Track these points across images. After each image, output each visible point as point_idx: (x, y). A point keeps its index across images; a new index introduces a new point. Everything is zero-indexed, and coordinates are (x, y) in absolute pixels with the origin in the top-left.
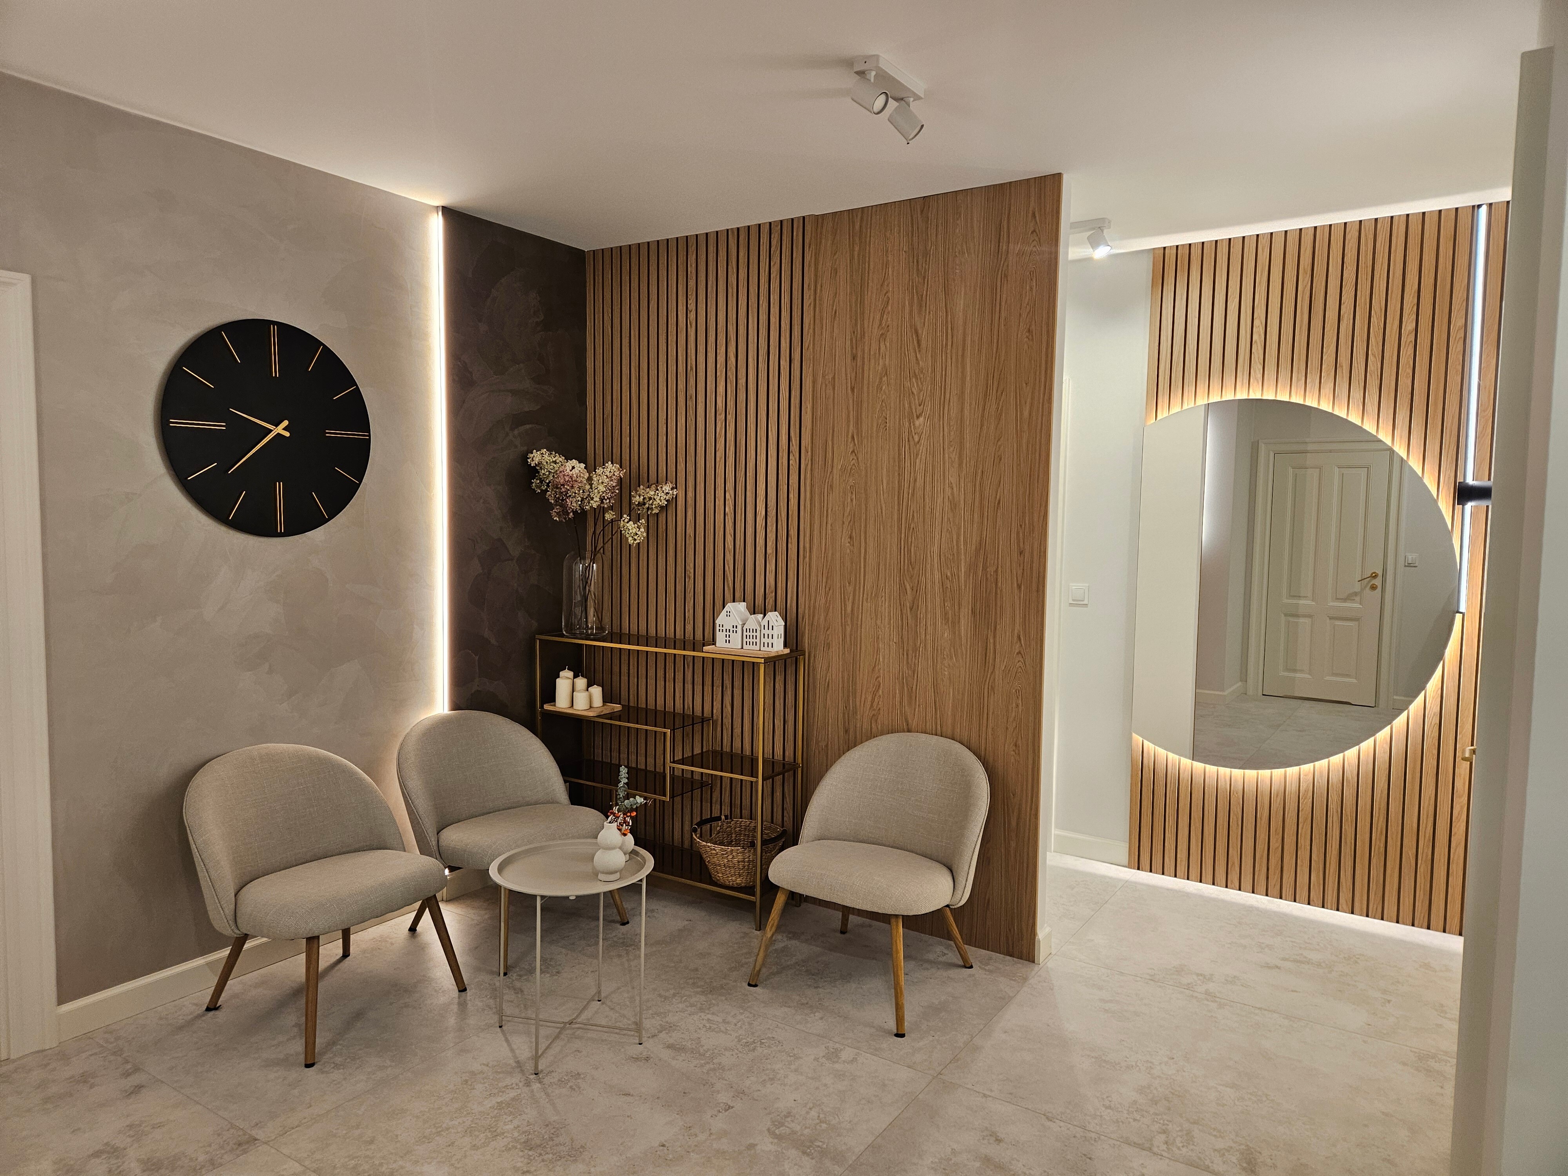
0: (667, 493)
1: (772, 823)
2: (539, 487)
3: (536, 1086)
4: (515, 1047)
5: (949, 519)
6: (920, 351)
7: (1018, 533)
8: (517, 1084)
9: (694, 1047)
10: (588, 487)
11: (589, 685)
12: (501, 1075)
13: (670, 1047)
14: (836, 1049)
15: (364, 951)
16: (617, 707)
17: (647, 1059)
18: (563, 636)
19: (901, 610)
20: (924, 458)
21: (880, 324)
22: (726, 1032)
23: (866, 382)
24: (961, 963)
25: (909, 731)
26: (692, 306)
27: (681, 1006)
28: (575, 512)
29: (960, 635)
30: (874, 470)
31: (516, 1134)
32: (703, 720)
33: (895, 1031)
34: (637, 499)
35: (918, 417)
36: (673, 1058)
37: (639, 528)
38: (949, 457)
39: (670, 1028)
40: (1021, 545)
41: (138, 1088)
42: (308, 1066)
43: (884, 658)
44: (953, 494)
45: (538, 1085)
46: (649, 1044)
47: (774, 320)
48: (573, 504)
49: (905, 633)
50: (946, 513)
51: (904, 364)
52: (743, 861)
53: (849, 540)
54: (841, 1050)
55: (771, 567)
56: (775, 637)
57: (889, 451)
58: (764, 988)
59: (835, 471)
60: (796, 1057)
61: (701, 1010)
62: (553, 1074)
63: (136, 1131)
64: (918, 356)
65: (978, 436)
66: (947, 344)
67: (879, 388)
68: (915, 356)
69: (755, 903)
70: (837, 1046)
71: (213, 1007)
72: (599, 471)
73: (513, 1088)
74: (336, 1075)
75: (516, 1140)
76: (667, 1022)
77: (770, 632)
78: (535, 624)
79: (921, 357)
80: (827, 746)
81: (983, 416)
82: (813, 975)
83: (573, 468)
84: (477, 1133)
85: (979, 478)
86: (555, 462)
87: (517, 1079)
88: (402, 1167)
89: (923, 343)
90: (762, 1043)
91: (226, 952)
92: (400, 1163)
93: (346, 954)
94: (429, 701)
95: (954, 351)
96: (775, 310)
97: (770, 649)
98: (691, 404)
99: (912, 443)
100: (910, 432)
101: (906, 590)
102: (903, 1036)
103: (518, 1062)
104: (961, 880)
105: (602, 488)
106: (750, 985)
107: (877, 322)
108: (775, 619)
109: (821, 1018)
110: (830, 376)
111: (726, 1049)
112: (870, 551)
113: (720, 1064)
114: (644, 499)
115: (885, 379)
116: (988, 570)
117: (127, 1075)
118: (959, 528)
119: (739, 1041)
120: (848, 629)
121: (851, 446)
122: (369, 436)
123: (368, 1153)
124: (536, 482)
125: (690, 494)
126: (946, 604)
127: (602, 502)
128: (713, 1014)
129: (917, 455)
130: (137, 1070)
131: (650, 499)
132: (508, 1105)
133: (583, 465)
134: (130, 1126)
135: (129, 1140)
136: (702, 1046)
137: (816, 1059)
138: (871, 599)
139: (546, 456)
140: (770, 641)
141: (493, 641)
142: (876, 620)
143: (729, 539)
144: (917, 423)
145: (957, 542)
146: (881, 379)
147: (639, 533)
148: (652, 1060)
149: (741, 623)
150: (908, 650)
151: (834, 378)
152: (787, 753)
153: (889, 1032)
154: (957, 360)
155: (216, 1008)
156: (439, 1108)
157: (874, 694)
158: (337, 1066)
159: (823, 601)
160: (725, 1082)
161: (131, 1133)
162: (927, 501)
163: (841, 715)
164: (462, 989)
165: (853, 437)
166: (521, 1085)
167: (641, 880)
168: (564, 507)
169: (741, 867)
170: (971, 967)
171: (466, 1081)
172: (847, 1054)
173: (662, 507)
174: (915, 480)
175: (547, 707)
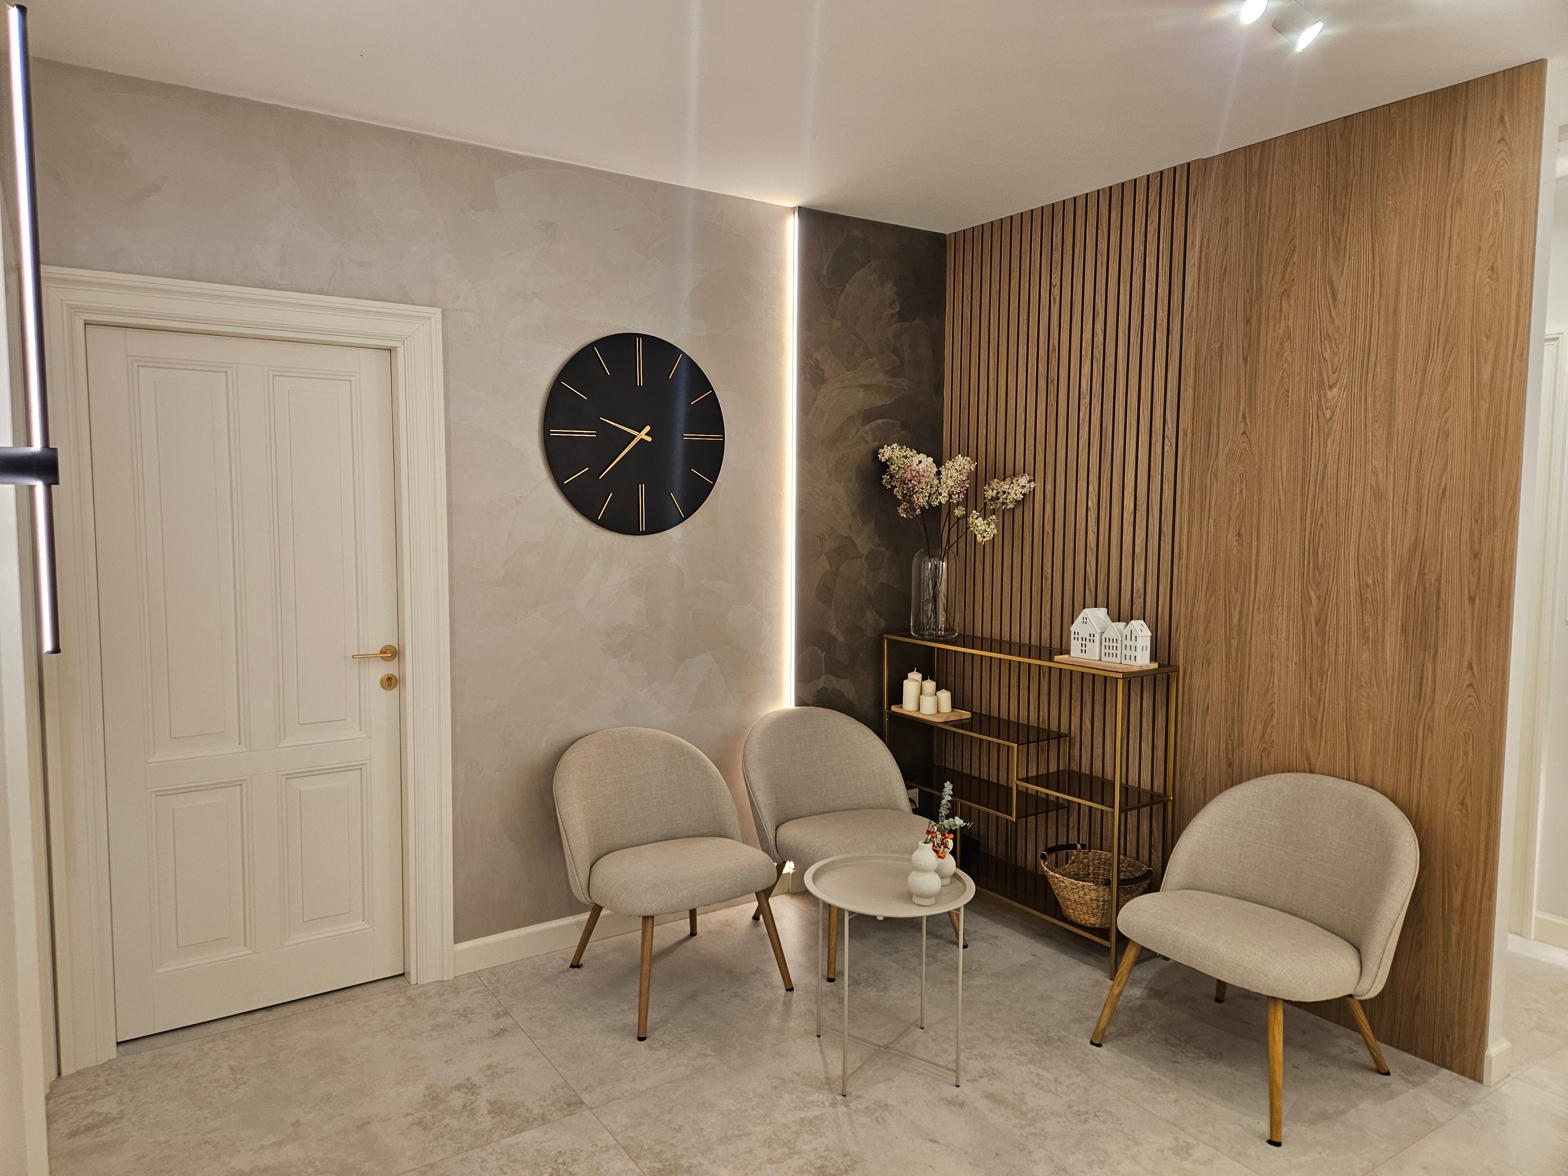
0: (1023, 487)
1: (1138, 859)
2: (889, 483)
3: (842, 1109)
4: (828, 1061)
5: (1371, 513)
6: (1335, 307)
7: (1472, 531)
8: (823, 1102)
9: (1016, 1102)
10: (936, 482)
11: (938, 689)
12: (809, 1089)
13: (990, 1097)
14: (1188, 1144)
15: (709, 933)
16: (967, 715)
17: (962, 1105)
18: (910, 636)
19: (1304, 624)
20: (1337, 437)
21: (1283, 278)
22: (1056, 1094)
23: (1262, 349)
24: (1373, 1065)
25: (1311, 771)
26: (1056, 281)
27: (1009, 1051)
28: (922, 509)
29: (1384, 658)
30: (1270, 455)
31: (812, 1157)
32: (1059, 736)
33: (1268, 1137)
34: (990, 494)
35: (1331, 388)
36: (991, 1111)
37: (989, 524)
38: (1373, 435)
39: (992, 1075)
40: (1476, 546)
41: (504, 1030)
42: (641, 1039)
43: (1279, 681)
44: (1377, 481)
45: (844, 1109)
46: (966, 1088)
47: (1150, 287)
48: (921, 500)
49: (1308, 652)
50: (1368, 505)
51: (1314, 324)
52: (1097, 900)
53: (1237, 538)
54: (1194, 1145)
55: (1140, 568)
56: (1139, 649)
57: (1291, 431)
58: (1108, 1050)
59: (1220, 456)
60: (1137, 1143)
61: (1032, 1062)
62: (861, 1100)
63: (492, 1072)
64: (1333, 313)
65: (1415, 407)
66: (1373, 294)
67: (1280, 356)
68: (1328, 313)
69: (1109, 949)
70: (1189, 1140)
71: (576, 965)
72: (949, 464)
73: (818, 1106)
74: (662, 1054)
75: (812, 1164)
76: (991, 1068)
77: (1133, 643)
78: (883, 623)
79: (1337, 315)
80: (1205, 779)
81: (1422, 383)
82: (1173, 1046)
83: (920, 462)
84: (775, 1146)
85: (1415, 461)
86: (906, 457)
87: (823, 1096)
88: (700, 1164)
89: (1340, 297)
90: (1096, 1116)
91: (586, 916)
92: (699, 1159)
93: (693, 933)
94: (776, 695)
95: (1383, 302)
96: (1151, 275)
97: (1132, 662)
98: (1052, 388)
99: (1322, 420)
100: (1319, 406)
101: (1310, 599)
102: (1278, 1144)
103: (828, 1078)
104: (1371, 965)
105: (950, 482)
106: (1092, 1043)
107: (1278, 278)
108: (1141, 631)
109: (1175, 1101)
110: (1217, 346)
111: (1052, 1114)
112: (1264, 550)
113: (1043, 1129)
114: (998, 493)
115: (1287, 344)
116: (1427, 577)
117: (497, 1016)
118: (1386, 523)
119: (1070, 1107)
120: (1234, 643)
121: (1242, 426)
122: (723, 438)
123: (674, 1141)
124: (886, 477)
125: (1049, 487)
126: (1365, 619)
127: (950, 497)
128: (1044, 1069)
129: (1329, 435)
130: (506, 1013)
131: (1004, 492)
132: (811, 1123)
133: (931, 459)
134: (489, 1067)
135: (486, 1079)
136: (1026, 1104)
137: (1160, 1150)
138: (1264, 610)
139: (896, 451)
140: (1133, 653)
141: (840, 638)
142: (1271, 634)
143: (1092, 536)
144: (1330, 394)
145: (1383, 542)
146: (1282, 344)
147: (988, 530)
148: (967, 1107)
149: (1099, 631)
150: (1311, 674)
151: (1221, 347)
152: (1156, 783)
153: (1260, 1136)
154: (1387, 314)
155: (578, 966)
156: (746, 1110)
157: (1267, 723)
158: (664, 1045)
159: (1203, 609)
160: (1044, 1152)
161: (488, 1073)
162: (1341, 491)
163: (1223, 746)
164: (790, 989)
165: (1244, 417)
166: (827, 1104)
167: (958, 910)
168: (910, 502)
169: (1094, 906)
170: (1388, 1074)
171: (776, 1087)
172: (1200, 1152)
173: (1017, 502)
174: (1325, 466)
175: (894, 708)
